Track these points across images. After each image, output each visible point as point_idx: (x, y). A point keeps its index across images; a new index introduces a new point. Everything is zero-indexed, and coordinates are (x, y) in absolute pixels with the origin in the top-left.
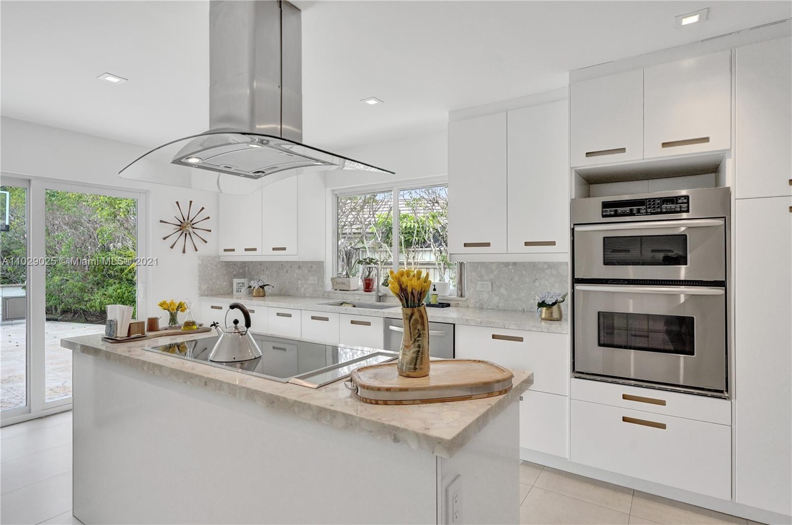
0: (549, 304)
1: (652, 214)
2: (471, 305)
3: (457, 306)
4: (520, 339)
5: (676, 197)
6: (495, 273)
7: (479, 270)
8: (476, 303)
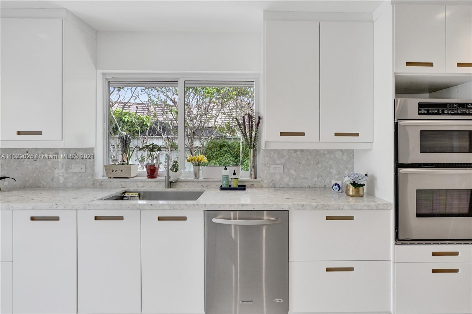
0: (360, 184)
1: (452, 114)
2: (264, 185)
3: (252, 186)
4: (351, 218)
5: (466, 103)
6: (286, 157)
7: (272, 155)
8: (270, 183)
